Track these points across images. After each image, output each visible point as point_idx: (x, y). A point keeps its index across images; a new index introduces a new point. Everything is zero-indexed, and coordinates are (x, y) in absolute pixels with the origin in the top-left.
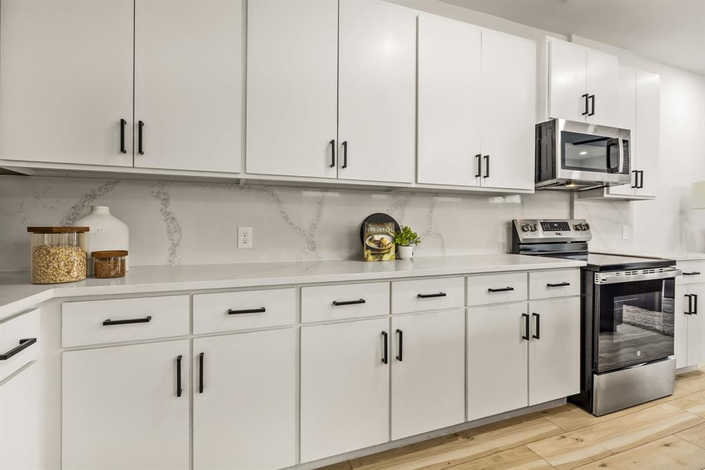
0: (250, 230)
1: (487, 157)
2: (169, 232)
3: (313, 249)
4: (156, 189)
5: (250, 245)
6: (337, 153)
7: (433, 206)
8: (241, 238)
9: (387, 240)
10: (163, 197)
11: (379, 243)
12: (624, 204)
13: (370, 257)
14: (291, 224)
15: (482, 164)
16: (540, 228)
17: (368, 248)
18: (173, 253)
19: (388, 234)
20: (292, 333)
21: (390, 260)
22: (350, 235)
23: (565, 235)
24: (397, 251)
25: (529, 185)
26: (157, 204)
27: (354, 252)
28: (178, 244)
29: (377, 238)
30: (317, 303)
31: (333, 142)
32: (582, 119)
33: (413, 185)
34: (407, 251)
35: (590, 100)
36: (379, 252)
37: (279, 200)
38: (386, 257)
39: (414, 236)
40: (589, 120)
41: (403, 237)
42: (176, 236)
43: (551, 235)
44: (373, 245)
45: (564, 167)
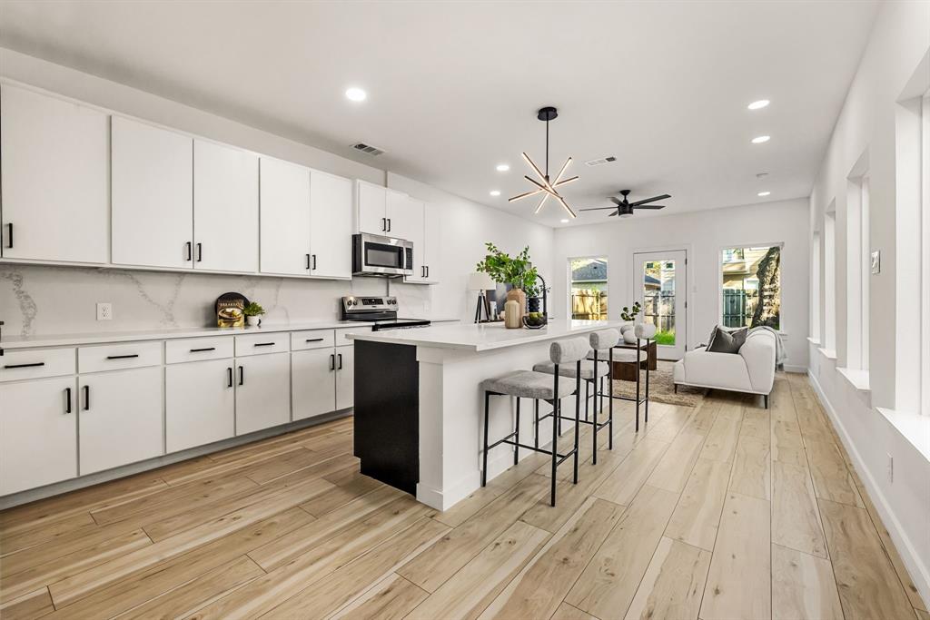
0: (109, 306)
1: (314, 256)
2: (22, 307)
3: (172, 320)
4: (8, 273)
5: (109, 317)
6: (194, 251)
7: (279, 286)
8: (100, 312)
9: (237, 312)
10: (15, 278)
11: (231, 314)
12: (423, 287)
13: (223, 324)
14: (150, 301)
15: (311, 261)
16: (360, 303)
17: (221, 317)
18: (28, 325)
19: (237, 307)
20: (159, 371)
21: (240, 326)
22: (206, 309)
23: (379, 307)
24: (246, 320)
25: (348, 274)
26: (10, 285)
27: (209, 322)
28: (33, 318)
29: (229, 310)
30: (178, 351)
31: (189, 243)
32: (383, 234)
33: (257, 274)
34: (254, 320)
35: (387, 222)
36: (230, 321)
37: (137, 282)
38: (236, 324)
39: (260, 309)
40: (388, 234)
41: (250, 309)
42: (30, 311)
43: (369, 307)
44: (225, 316)
45: (367, 264)
